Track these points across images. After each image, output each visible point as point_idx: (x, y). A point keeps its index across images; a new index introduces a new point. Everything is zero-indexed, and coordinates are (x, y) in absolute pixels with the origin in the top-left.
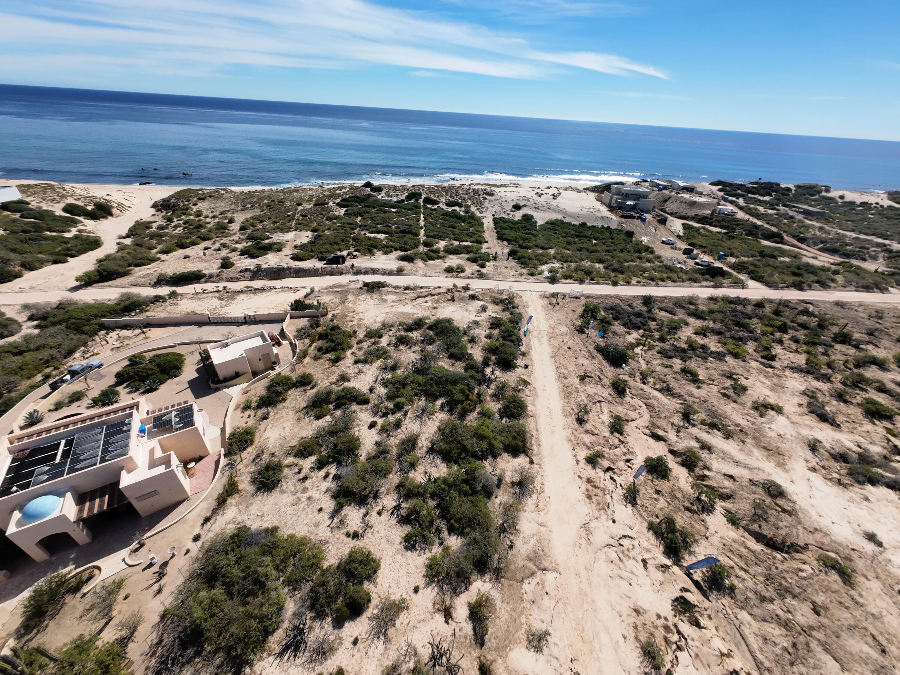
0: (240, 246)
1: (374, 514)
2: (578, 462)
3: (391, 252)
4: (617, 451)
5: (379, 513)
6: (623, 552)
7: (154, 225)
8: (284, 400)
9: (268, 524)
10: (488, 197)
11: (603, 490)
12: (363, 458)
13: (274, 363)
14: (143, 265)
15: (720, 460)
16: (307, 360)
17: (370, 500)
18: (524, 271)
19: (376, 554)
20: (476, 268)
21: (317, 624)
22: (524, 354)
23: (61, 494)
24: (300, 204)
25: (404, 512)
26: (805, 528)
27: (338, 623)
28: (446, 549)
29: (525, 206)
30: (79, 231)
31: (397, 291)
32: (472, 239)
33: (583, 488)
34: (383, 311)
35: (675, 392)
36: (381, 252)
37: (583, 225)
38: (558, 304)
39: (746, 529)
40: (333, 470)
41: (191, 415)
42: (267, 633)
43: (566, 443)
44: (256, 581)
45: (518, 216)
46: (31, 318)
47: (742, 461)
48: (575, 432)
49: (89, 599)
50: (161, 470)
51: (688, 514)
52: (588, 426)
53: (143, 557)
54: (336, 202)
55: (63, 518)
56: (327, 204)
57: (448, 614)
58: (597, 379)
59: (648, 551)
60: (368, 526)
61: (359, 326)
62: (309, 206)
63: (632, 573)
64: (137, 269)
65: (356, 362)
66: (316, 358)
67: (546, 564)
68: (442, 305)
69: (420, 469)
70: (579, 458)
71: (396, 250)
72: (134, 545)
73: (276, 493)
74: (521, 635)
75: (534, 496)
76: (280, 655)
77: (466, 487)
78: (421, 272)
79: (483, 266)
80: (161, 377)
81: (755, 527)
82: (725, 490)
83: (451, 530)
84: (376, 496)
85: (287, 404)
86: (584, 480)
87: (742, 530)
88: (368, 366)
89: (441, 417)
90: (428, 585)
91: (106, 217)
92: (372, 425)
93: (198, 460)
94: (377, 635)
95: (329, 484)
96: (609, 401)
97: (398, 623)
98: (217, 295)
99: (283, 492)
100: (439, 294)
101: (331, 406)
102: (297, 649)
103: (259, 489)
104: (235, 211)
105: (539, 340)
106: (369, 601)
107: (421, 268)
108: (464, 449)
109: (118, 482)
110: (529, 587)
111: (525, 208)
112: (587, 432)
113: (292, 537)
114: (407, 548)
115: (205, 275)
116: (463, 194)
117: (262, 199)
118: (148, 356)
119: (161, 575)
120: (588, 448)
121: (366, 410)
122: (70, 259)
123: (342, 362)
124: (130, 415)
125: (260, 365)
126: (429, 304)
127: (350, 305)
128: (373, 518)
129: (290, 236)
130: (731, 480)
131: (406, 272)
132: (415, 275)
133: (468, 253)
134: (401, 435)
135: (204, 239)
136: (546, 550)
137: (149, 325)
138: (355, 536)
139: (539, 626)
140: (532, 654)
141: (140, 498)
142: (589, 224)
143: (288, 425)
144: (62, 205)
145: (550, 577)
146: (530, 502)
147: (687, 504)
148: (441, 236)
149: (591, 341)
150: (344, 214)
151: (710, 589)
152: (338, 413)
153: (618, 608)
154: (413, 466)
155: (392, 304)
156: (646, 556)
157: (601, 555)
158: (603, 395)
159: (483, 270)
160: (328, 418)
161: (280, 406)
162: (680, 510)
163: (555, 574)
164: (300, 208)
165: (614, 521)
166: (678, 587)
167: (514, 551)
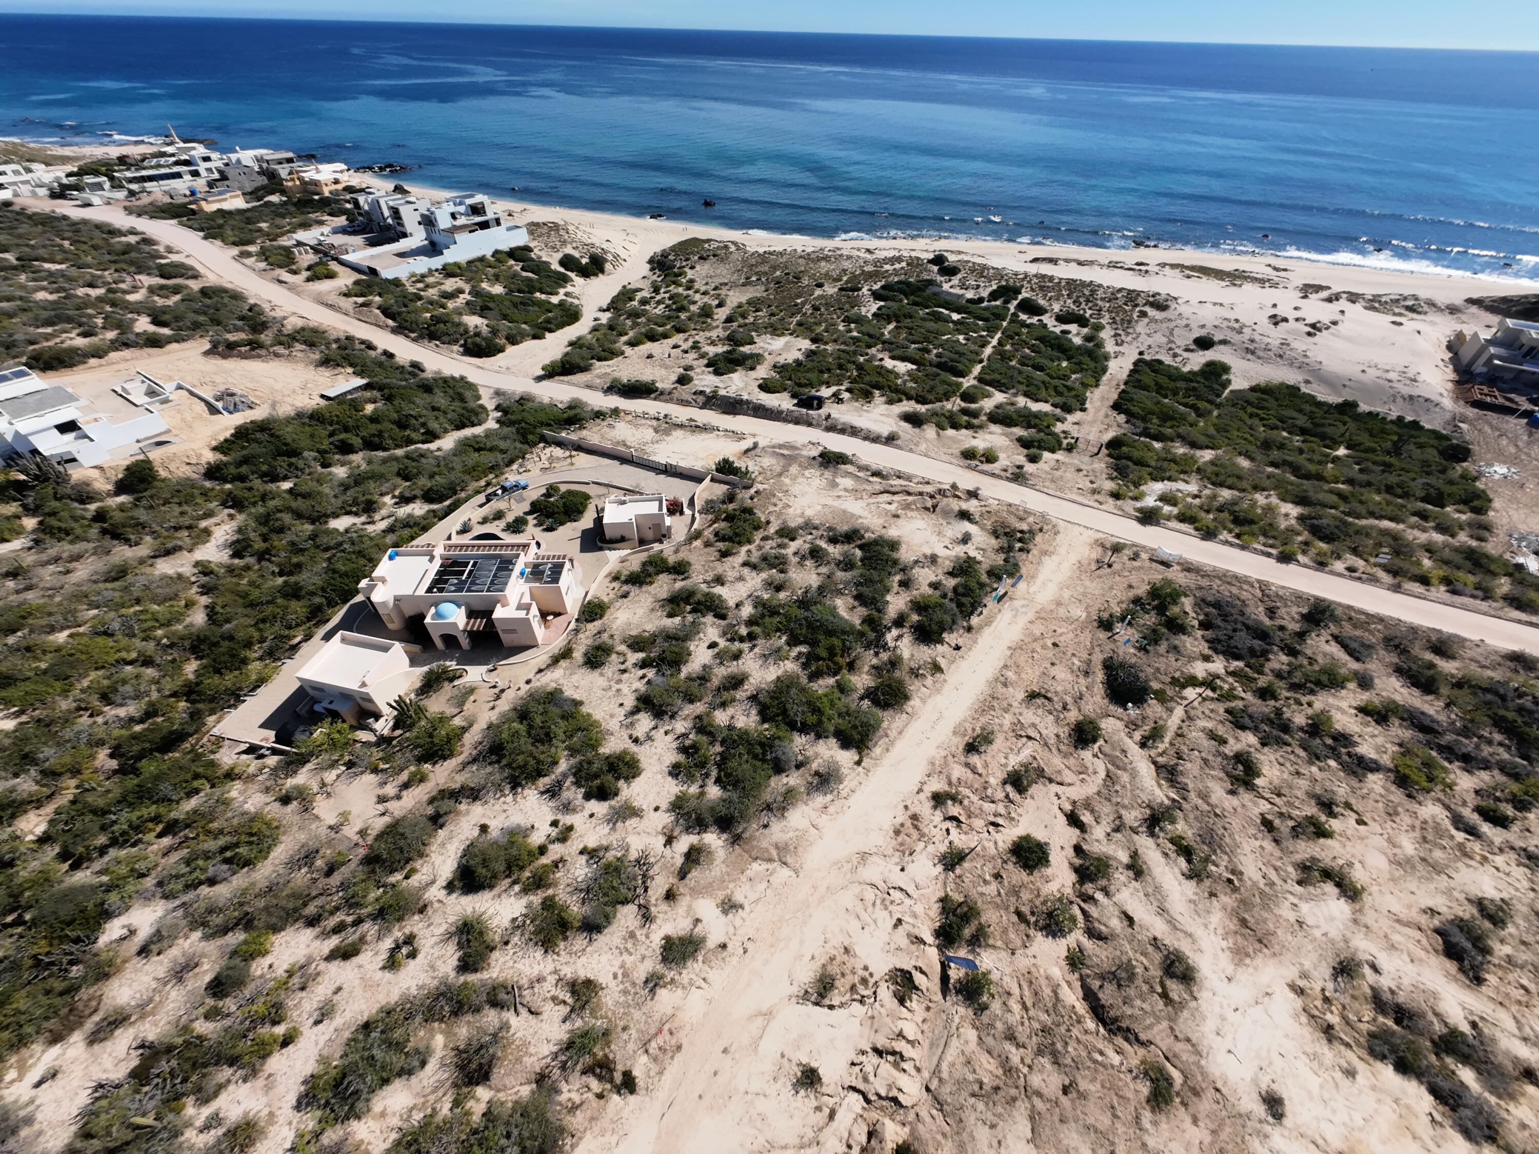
0: (712, 350)
1: (662, 731)
2: (920, 791)
3: (900, 401)
4: (988, 807)
5: (666, 733)
6: (884, 900)
7: (639, 296)
8: (651, 583)
9: (577, 697)
10: (1151, 312)
11: (923, 835)
12: (683, 675)
13: (662, 535)
14: (606, 359)
15: (1141, 894)
16: (698, 543)
17: (666, 718)
18: (1109, 485)
19: (644, 763)
20: (1021, 459)
21: (573, 788)
22: (969, 629)
23: (459, 606)
24: (820, 285)
25: (688, 743)
26: (1172, 1028)
27: (588, 797)
28: (702, 794)
29: (1224, 342)
30: (567, 294)
31: (861, 474)
32: (1058, 400)
33: (899, 820)
34: (824, 501)
35: (1181, 779)
36: (884, 399)
37: (1348, 407)
38: (1110, 566)
39: (1082, 979)
40: (651, 673)
41: (560, 573)
42: (540, 774)
43: (925, 763)
44: (547, 734)
45: (1196, 361)
46: (498, 408)
47: (1172, 912)
48: (950, 758)
49: (456, 691)
50: (522, 614)
51: (1015, 918)
52: (975, 759)
53: (493, 678)
54: (876, 287)
55: (455, 625)
56: (860, 289)
57: (669, 841)
58: (1059, 707)
59: (915, 916)
60: (649, 738)
61: (779, 514)
62: (830, 290)
63: (875, 921)
64: (598, 364)
65: (745, 564)
66: (707, 544)
67: (789, 860)
68: (910, 514)
69: (730, 711)
70: (925, 788)
71: (909, 398)
72: (490, 667)
73: (596, 673)
74: (721, 895)
75: (829, 797)
76: (542, 793)
77: (758, 750)
78: (923, 447)
79: (1033, 459)
80: (562, 517)
81: (1095, 984)
82: (1103, 928)
83: (718, 781)
84: (672, 717)
85: (651, 588)
86: (909, 813)
87: (1077, 975)
88: (754, 574)
89: (790, 666)
90: (668, 811)
91: (596, 275)
92: (713, 645)
93: (557, 615)
94: (609, 821)
95: (641, 686)
96: (1046, 744)
97: (628, 823)
98: (655, 423)
99: (602, 675)
100: (921, 494)
101: (688, 608)
102: (553, 796)
103: (586, 663)
104: (732, 285)
105: (1015, 616)
106: (616, 794)
107: (926, 440)
108: (784, 712)
109: (492, 612)
110: (757, 867)
111: (1221, 347)
112: (967, 765)
113: (589, 715)
114: (670, 774)
115: (657, 390)
116: (1102, 299)
117: (774, 268)
118: (563, 488)
119: (498, 697)
120: (950, 784)
121: (719, 626)
122: (548, 335)
123: (730, 559)
124: (518, 556)
125: (650, 535)
126: (892, 508)
127: (787, 481)
128: (659, 734)
129: (778, 343)
130: (1126, 923)
131: (899, 442)
132: (911, 450)
133: (1029, 426)
134: (733, 668)
135: (679, 330)
136: (800, 849)
137: (579, 447)
138: (636, 741)
139: (738, 897)
140: (718, 912)
141: (504, 631)
142: (1364, 407)
143: (640, 612)
144: (559, 256)
145: (785, 872)
146: (820, 800)
147: (1025, 910)
148: (1004, 385)
149: (1109, 646)
150: (874, 315)
151: (958, 992)
152: (690, 618)
153: (828, 936)
154: (724, 705)
155: (842, 493)
156: (906, 918)
157: (856, 889)
158: (1044, 732)
159: (1029, 468)
160: (677, 620)
161: (645, 588)
162: (1007, 908)
163: (792, 873)
164: (818, 292)
165: (902, 870)
166: (913, 963)
167: (766, 831)
